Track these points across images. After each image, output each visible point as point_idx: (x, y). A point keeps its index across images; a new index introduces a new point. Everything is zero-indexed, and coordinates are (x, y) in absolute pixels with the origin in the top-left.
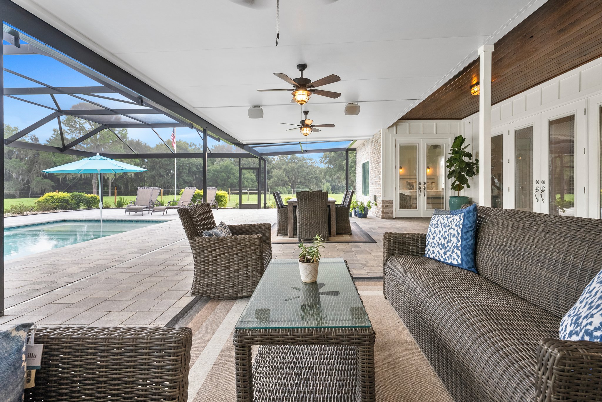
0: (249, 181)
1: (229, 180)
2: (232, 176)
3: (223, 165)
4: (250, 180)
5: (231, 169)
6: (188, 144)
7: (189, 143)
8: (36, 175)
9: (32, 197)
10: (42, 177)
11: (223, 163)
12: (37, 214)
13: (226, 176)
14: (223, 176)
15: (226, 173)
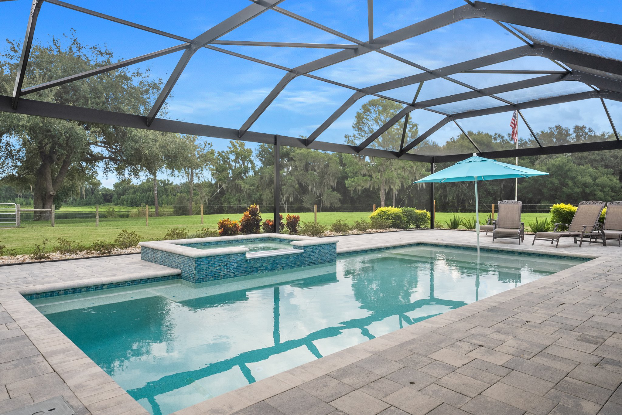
0: (606, 189)
1: (564, 189)
2: (570, 183)
3: (553, 165)
4: (608, 189)
5: (569, 170)
6: (491, 136)
7: (493, 134)
8: (327, 187)
9: (322, 211)
10: (331, 189)
11: (552, 161)
12: (378, 232)
13: (558, 182)
14: (552, 183)
15: (559, 178)
